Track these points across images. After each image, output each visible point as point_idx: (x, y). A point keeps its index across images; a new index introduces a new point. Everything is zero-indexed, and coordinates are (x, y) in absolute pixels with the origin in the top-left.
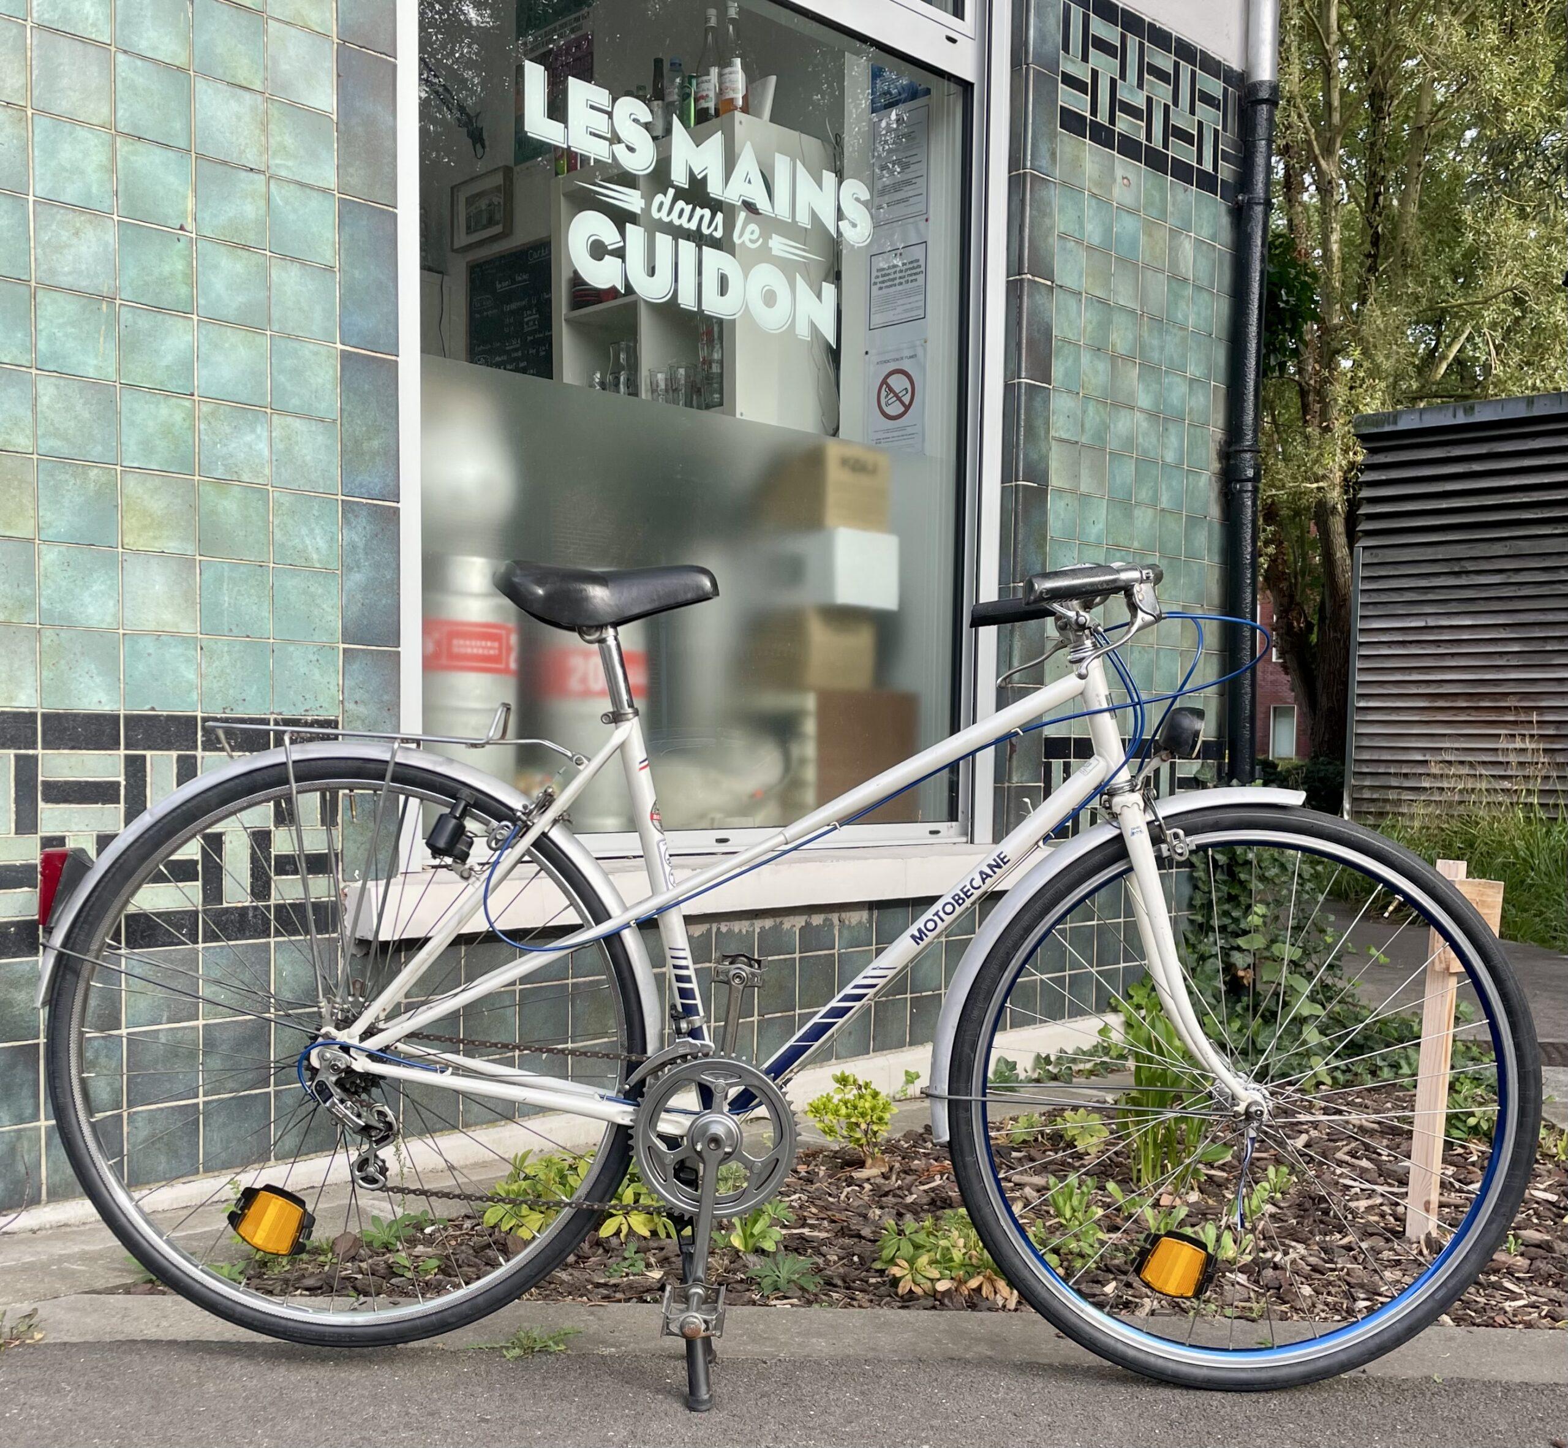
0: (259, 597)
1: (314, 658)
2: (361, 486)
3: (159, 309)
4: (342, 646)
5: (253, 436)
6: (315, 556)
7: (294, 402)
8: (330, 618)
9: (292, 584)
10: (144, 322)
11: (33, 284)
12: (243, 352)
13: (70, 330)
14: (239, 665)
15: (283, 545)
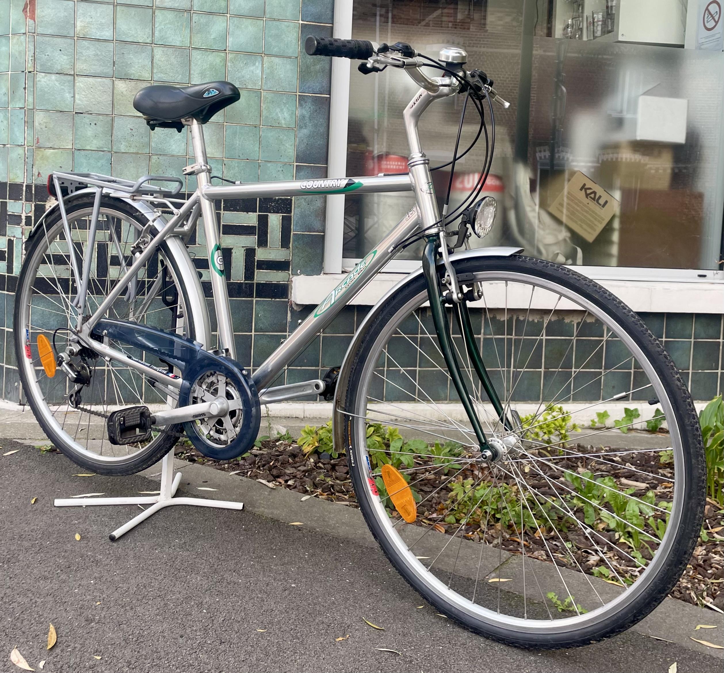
0: (254, 141)
1: (281, 169)
2: (309, 87)
3: (211, 13)
4: (295, 164)
5: (254, 67)
6: (283, 122)
7: (275, 50)
8: (290, 150)
9: (271, 135)
10: (203, 19)
11: (154, 8)
12: (250, 28)
13: (169, 26)
14: (242, 172)
15: (267, 117)
